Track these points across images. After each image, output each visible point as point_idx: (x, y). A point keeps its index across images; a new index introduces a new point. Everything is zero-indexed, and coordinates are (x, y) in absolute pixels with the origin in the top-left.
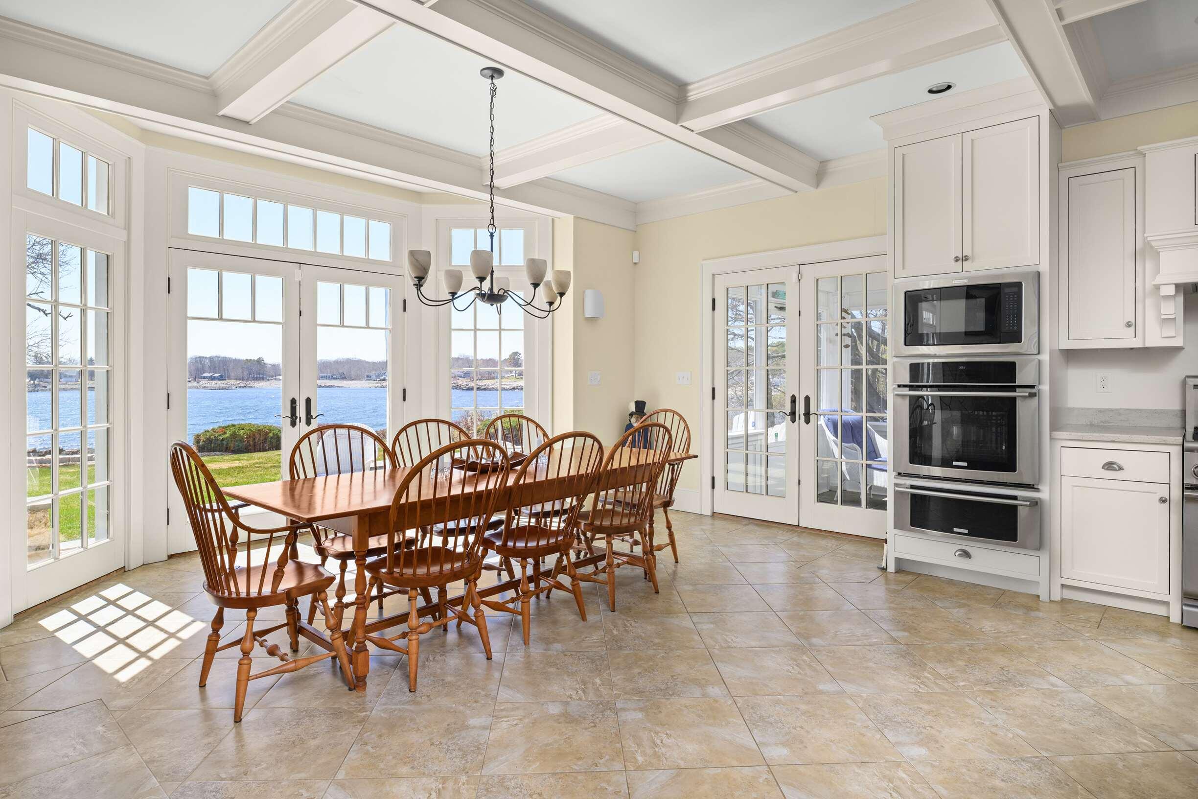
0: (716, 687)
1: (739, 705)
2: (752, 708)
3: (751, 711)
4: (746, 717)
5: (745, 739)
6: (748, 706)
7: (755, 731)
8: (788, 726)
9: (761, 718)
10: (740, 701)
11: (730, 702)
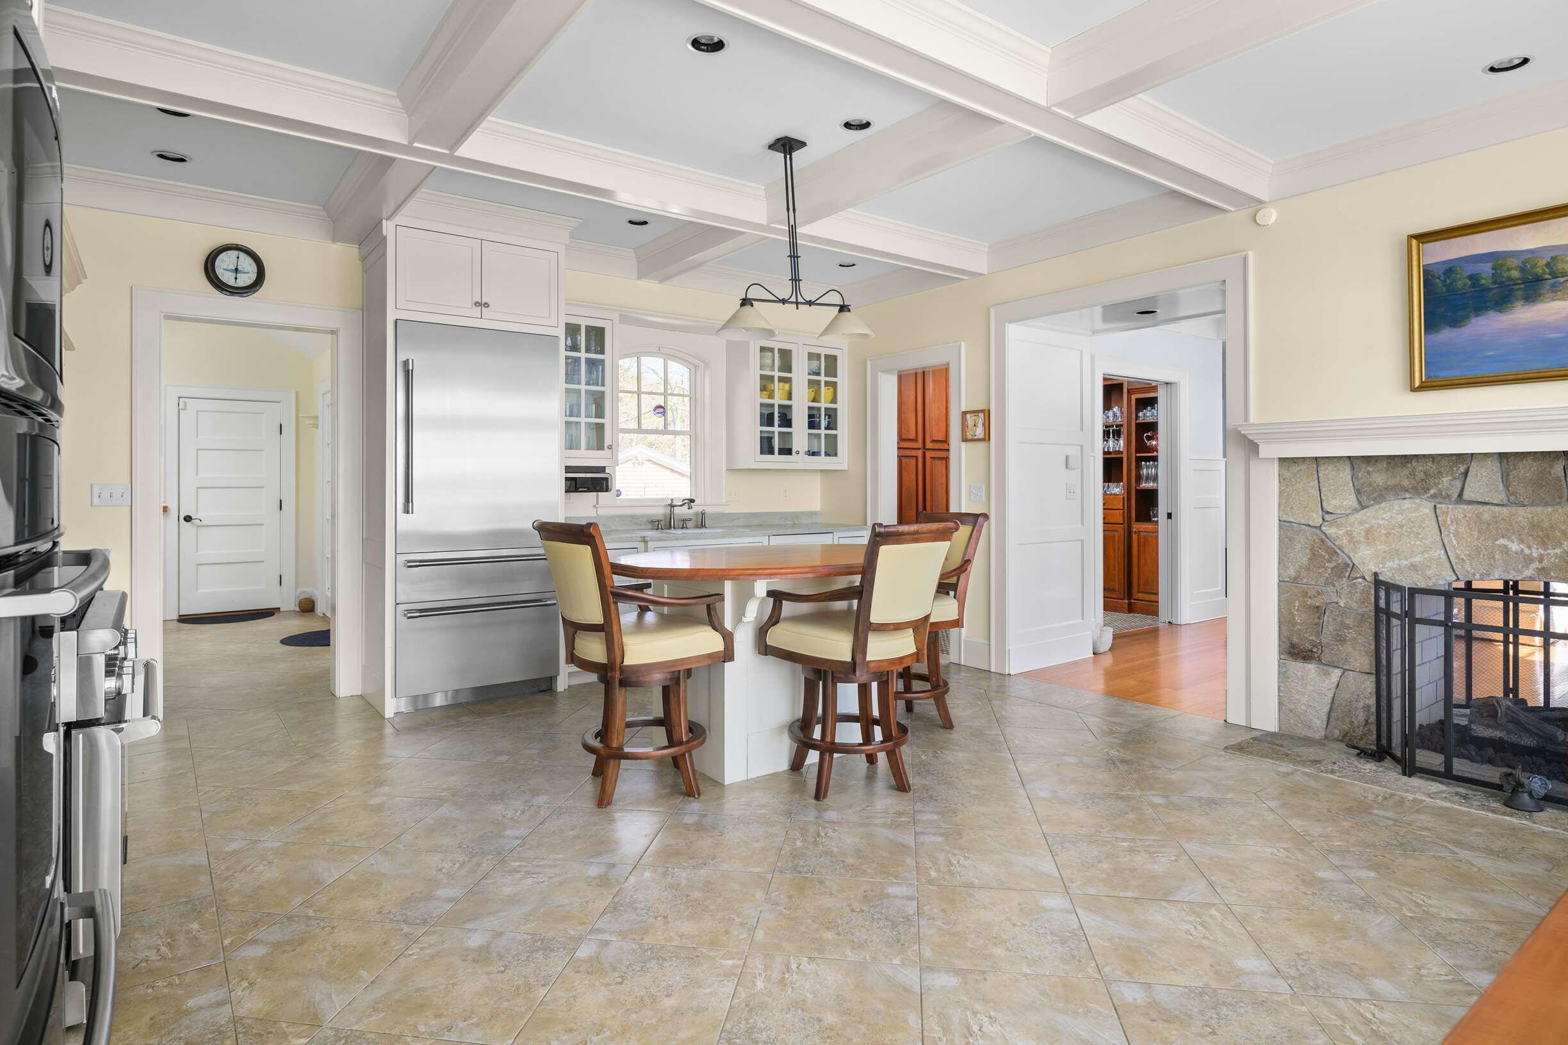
0: (1130, 1000)
1: (1094, 964)
2: (1074, 957)
3: (1076, 953)
4: (1085, 945)
5: (1091, 921)
6: (1079, 961)
7: (1076, 926)
8: (1031, 928)
9: (1063, 942)
10: (1091, 969)
11: (1107, 969)
